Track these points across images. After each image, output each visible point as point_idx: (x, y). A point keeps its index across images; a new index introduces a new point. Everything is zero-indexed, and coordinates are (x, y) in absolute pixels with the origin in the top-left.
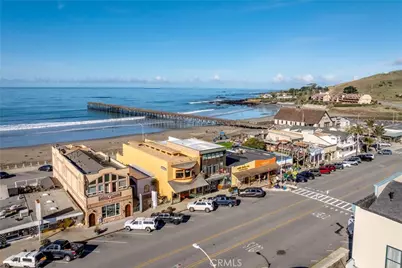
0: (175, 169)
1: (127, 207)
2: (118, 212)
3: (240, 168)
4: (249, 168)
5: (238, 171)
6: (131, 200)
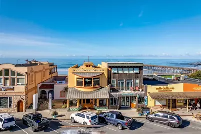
0: (76, 77)
1: (20, 103)
2: (10, 106)
3: (160, 89)
4: (174, 91)
5: (157, 91)
6: (24, 97)
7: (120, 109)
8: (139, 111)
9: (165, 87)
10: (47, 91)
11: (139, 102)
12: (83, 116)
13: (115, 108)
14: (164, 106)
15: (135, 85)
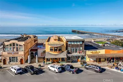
2: (17, 61)
3: (93, 52)
4: (100, 53)
5: (91, 54)
6: (23, 57)
7: (72, 62)
8: (81, 64)
9: (95, 51)
10: (34, 52)
11: (82, 59)
12: (54, 67)
13: (69, 62)
14: (94, 61)
15: (80, 50)
